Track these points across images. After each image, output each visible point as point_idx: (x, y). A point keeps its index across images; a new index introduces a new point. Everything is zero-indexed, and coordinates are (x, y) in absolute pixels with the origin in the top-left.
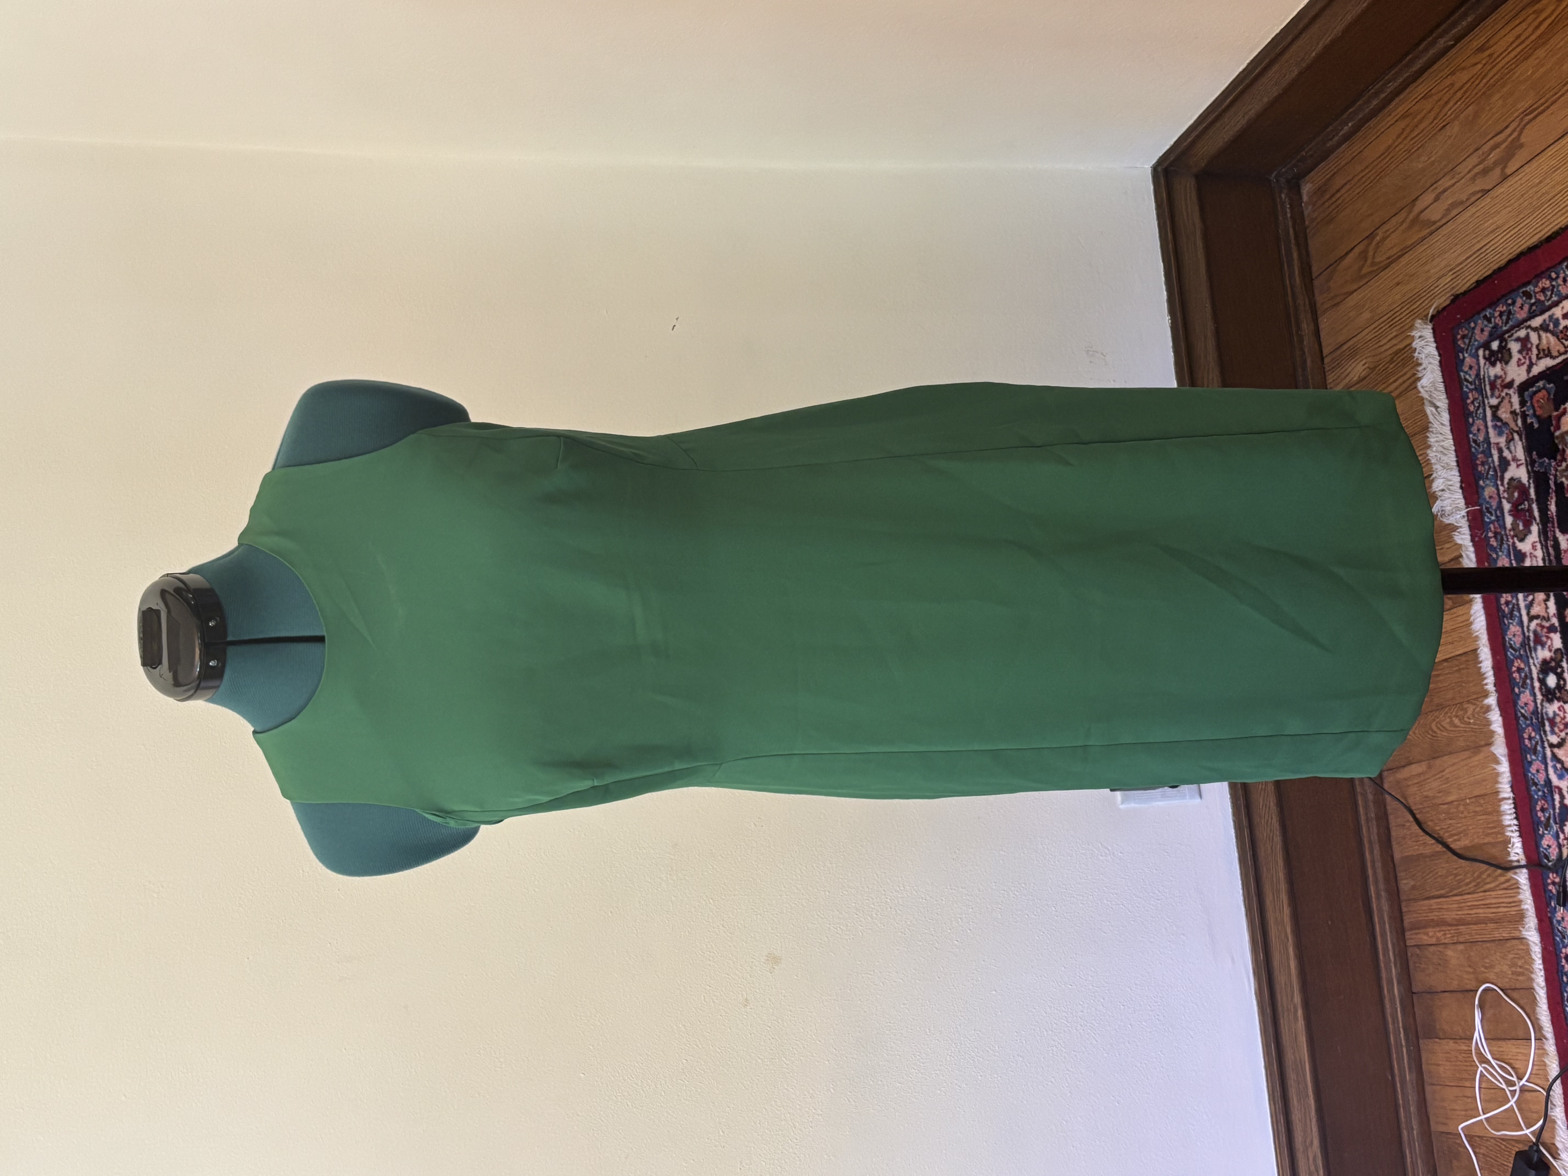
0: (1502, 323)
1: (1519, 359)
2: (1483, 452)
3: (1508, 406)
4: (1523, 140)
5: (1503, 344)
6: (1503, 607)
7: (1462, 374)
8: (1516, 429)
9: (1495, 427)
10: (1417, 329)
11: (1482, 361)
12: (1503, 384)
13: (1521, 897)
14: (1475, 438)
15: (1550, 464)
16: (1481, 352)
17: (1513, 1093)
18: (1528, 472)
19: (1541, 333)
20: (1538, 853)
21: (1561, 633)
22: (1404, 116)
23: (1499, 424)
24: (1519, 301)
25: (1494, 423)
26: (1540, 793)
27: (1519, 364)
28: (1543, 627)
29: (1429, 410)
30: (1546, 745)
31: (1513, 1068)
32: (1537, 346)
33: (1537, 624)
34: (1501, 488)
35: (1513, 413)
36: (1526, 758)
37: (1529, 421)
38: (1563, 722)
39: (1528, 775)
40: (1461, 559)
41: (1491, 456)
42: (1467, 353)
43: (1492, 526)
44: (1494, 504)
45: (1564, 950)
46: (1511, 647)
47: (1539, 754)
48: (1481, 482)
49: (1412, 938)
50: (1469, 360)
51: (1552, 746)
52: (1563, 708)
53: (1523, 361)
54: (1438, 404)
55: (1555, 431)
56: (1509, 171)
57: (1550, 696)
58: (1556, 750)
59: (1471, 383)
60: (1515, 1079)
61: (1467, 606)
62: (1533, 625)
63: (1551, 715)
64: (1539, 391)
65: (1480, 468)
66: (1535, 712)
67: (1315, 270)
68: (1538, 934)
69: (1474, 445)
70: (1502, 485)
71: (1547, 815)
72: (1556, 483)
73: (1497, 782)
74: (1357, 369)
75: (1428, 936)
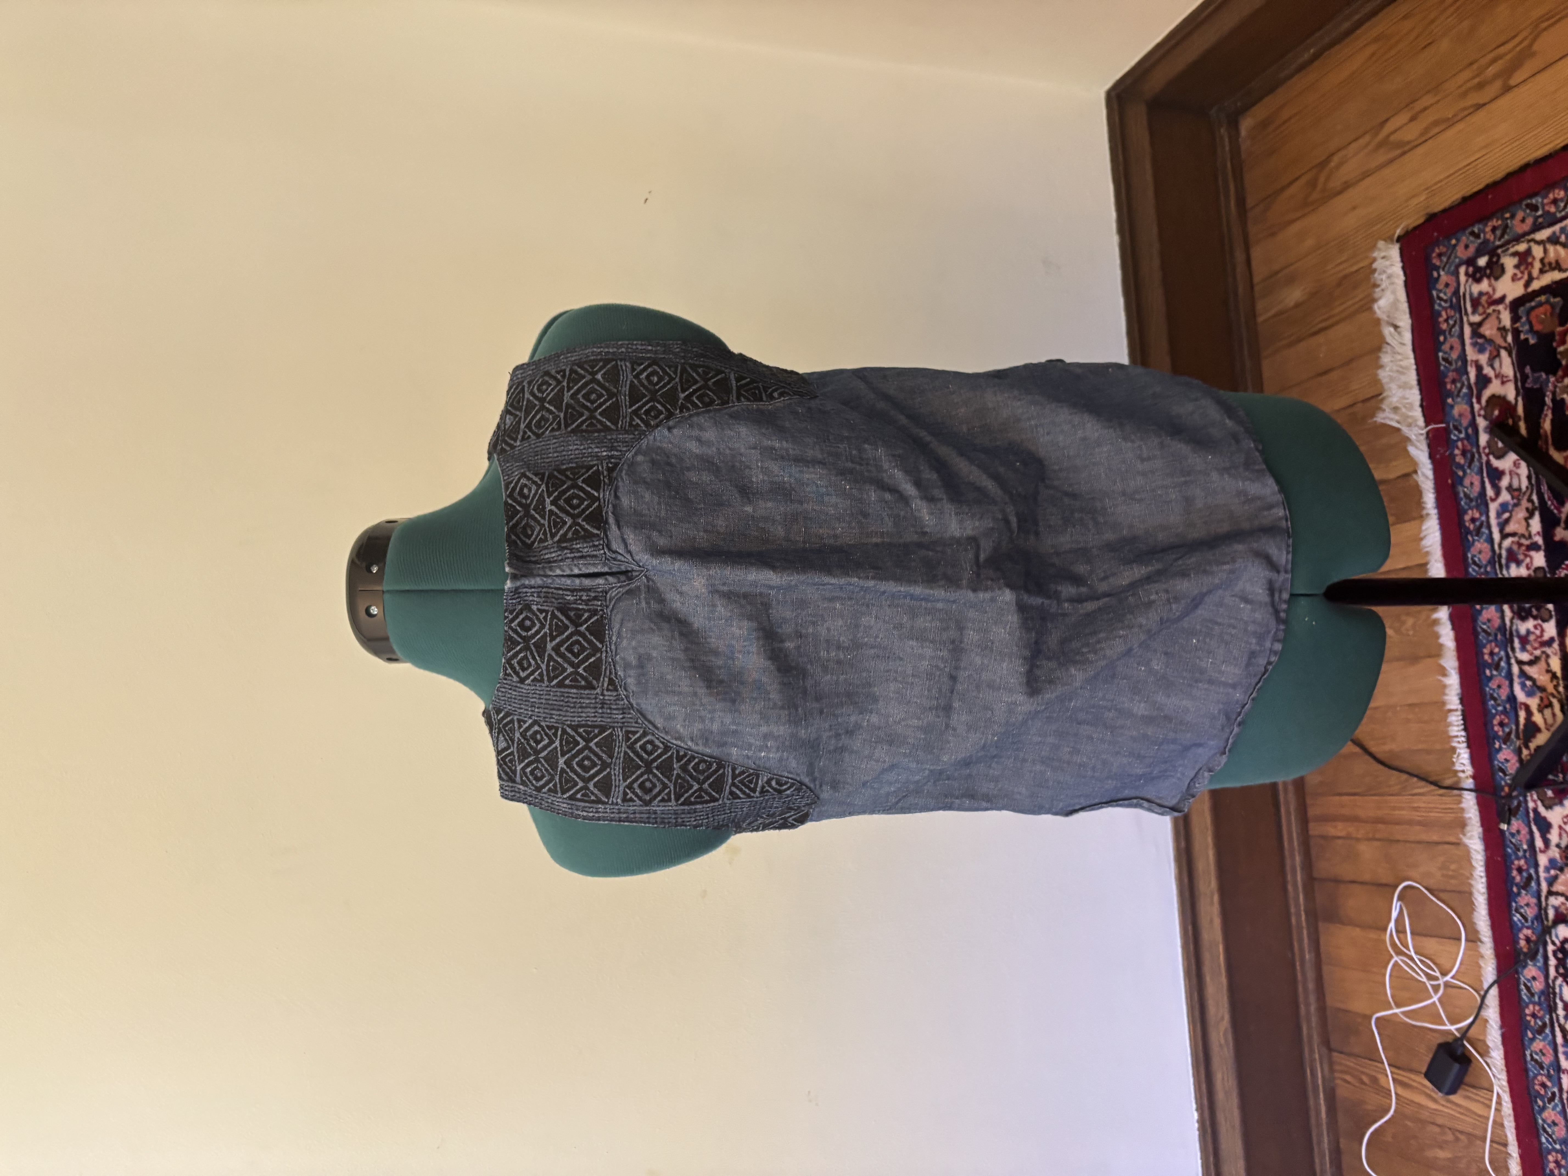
0: (1495, 238)
1: (1515, 275)
2: (1456, 370)
3: (1496, 322)
4: (1536, 47)
5: (1495, 259)
6: (1467, 524)
7: (1434, 293)
8: (1503, 344)
9: (1474, 344)
10: (1380, 250)
11: (1463, 278)
12: (1489, 301)
13: (1463, 805)
14: (1446, 356)
15: (1548, 381)
16: (1462, 270)
17: (1436, 988)
18: (1517, 388)
19: (1548, 246)
20: (1492, 766)
21: (1545, 551)
22: (1376, 40)
23: (1480, 341)
24: (1520, 215)
25: (1474, 340)
26: (1500, 708)
27: (1514, 278)
28: (1520, 545)
29: (1388, 331)
30: (1513, 661)
31: (1435, 963)
32: (1542, 260)
33: (1513, 542)
34: (1476, 407)
35: (1502, 330)
36: (1485, 673)
37: (1522, 337)
38: (1539, 640)
39: (1485, 690)
40: (1415, 476)
41: (1467, 373)
42: (1443, 270)
43: (1460, 444)
44: (1465, 422)
45: (1516, 862)
46: (1474, 563)
47: (1502, 671)
48: (1450, 401)
49: (1315, 829)
50: (1444, 277)
51: (1520, 663)
52: (1541, 626)
53: (1519, 275)
54: (1400, 324)
55: (1559, 346)
56: (1512, 82)
57: (1523, 614)
58: (1526, 668)
59: (1446, 301)
60: (1438, 974)
61: (1416, 522)
62: (1507, 543)
63: (1523, 631)
64: (1540, 304)
65: (1449, 386)
66: (1502, 628)
67: (1250, 202)
68: (1483, 842)
69: (1443, 363)
70: (1479, 401)
71: (1507, 730)
72: (1554, 400)
73: (1444, 694)
74: (1294, 295)
75: (1338, 829)
